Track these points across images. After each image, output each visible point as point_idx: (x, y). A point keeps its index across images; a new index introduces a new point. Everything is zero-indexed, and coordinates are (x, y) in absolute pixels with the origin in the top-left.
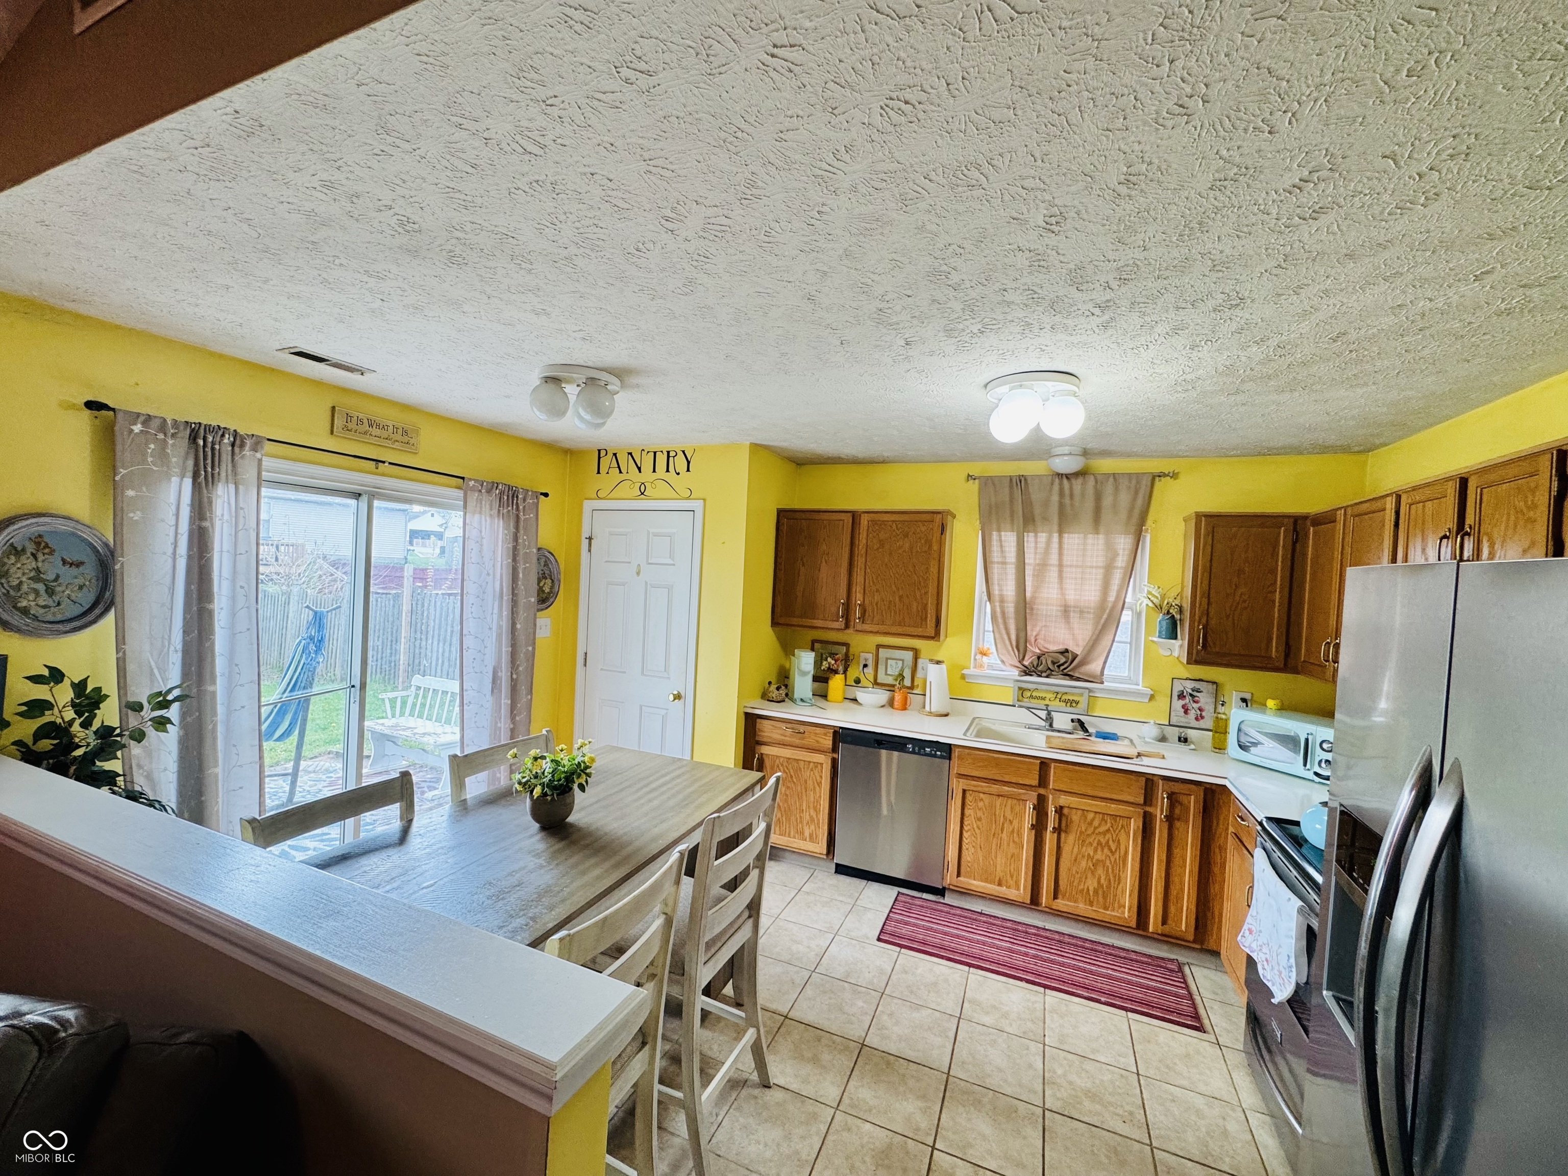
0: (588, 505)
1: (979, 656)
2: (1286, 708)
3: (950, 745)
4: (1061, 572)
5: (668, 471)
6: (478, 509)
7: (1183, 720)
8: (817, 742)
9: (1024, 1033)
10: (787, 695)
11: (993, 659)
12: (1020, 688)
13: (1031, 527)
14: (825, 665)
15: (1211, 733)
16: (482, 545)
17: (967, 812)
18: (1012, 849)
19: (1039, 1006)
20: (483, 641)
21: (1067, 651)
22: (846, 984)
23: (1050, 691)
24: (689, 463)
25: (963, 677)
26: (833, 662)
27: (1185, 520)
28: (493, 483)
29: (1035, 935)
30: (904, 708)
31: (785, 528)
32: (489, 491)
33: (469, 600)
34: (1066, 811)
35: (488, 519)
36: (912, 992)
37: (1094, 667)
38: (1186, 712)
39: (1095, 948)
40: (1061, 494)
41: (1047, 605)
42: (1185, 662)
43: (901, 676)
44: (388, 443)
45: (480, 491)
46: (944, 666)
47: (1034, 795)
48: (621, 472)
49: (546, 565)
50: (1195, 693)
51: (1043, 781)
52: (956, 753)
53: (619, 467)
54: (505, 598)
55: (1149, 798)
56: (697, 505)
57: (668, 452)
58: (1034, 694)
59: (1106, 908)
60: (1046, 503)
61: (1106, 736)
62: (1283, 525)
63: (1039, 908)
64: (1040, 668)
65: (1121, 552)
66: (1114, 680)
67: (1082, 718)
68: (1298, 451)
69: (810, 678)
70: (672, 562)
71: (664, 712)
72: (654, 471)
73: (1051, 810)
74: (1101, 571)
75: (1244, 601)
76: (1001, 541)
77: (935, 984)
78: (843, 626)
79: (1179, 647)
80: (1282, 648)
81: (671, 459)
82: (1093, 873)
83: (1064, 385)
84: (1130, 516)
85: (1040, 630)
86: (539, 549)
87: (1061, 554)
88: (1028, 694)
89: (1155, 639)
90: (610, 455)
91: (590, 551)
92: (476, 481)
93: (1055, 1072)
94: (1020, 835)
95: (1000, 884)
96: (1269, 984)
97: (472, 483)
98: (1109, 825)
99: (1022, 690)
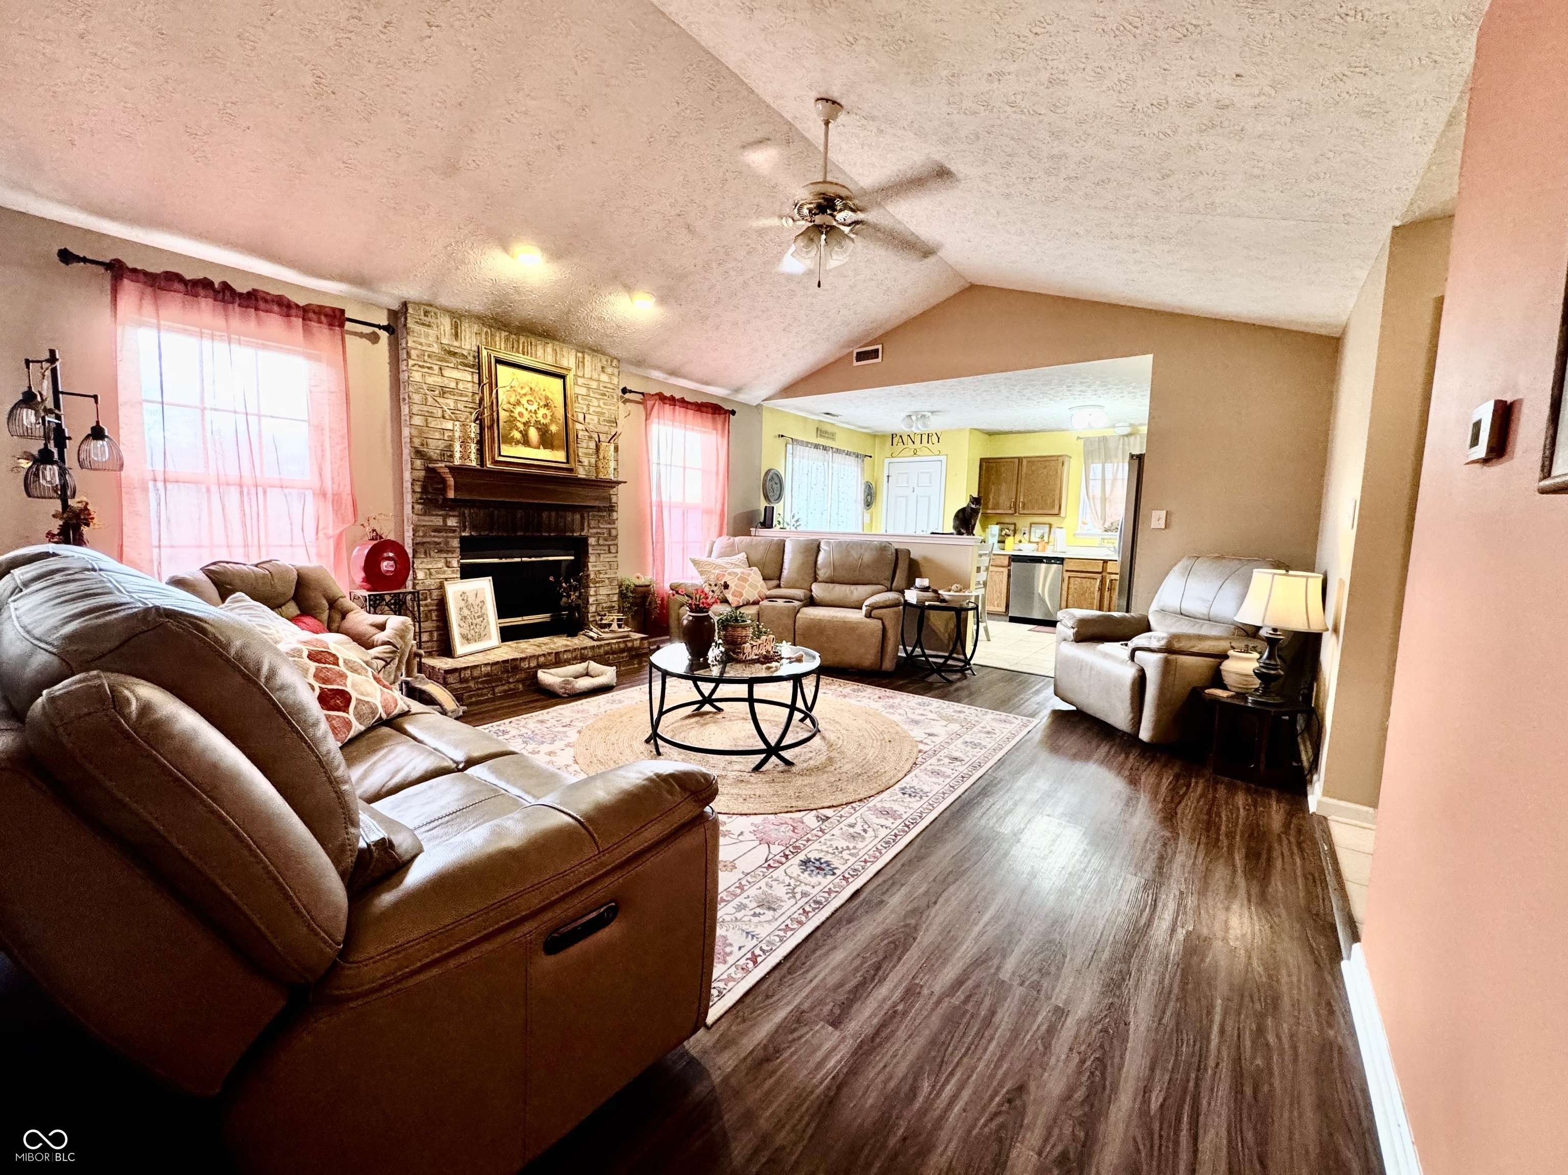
0: (888, 461)
3: (1063, 558)
5: (928, 443)
14: (1004, 533)
17: (1070, 587)
24: (939, 439)
26: (1008, 531)
30: (1044, 550)
31: (984, 468)
40: (1124, 444)
43: (1042, 537)
47: (1100, 576)
48: (904, 444)
49: (869, 489)
52: (1065, 561)
53: (903, 442)
56: (943, 458)
57: (928, 435)
60: (1117, 449)
64: (1112, 528)
69: (996, 538)
70: (930, 485)
72: (921, 443)
73: (1108, 582)
76: (1094, 468)
78: (1015, 513)
81: (930, 437)
90: (898, 437)
91: (888, 482)
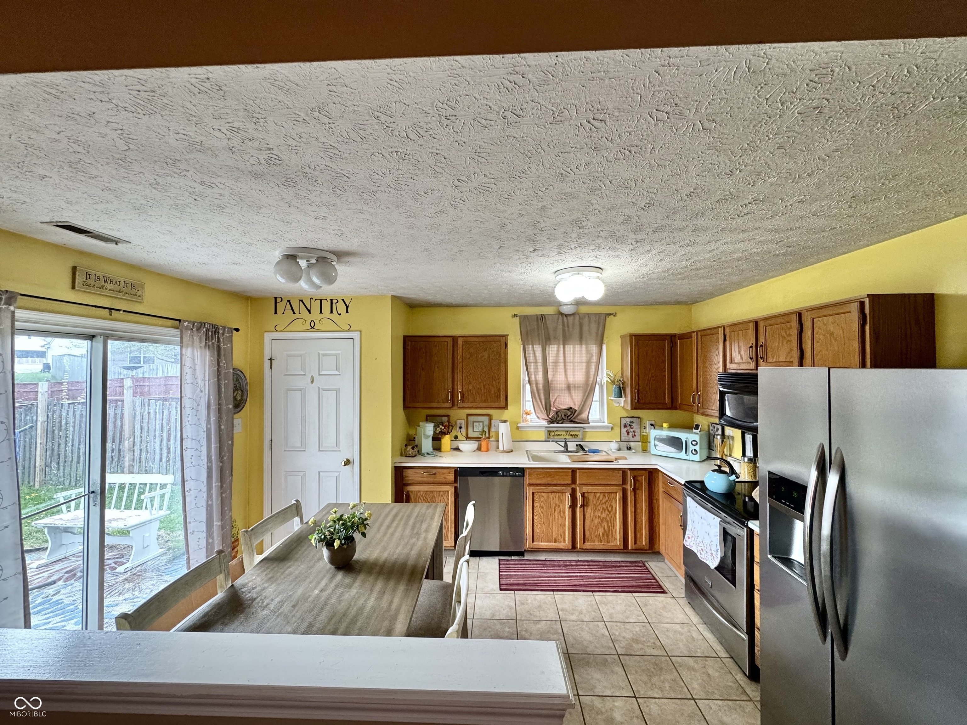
0: (268, 337)
1: (525, 416)
2: (672, 427)
3: (523, 468)
4: (565, 366)
5: (332, 312)
6: (191, 343)
7: (627, 438)
8: (445, 478)
9: (593, 619)
10: (418, 451)
11: (533, 416)
12: (548, 431)
13: (548, 343)
14: (439, 430)
15: (640, 443)
16: (195, 370)
17: (536, 505)
18: (560, 521)
19: (594, 603)
20: (199, 441)
21: (571, 408)
22: (495, 621)
23: (563, 431)
24: (347, 307)
25: (518, 428)
26: (443, 428)
27: (622, 337)
28: (201, 322)
29: (576, 565)
30: (488, 450)
31: (409, 348)
32: (199, 329)
33: (187, 411)
34: (586, 495)
35: (199, 350)
36: (531, 614)
37: (584, 416)
38: (628, 434)
39: (605, 564)
40: (563, 325)
41: (560, 384)
42: (629, 408)
43: (483, 432)
44: (120, 295)
45: (192, 329)
46: (508, 423)
47: (569, 489)
48: (294, 313)
49: (237, 380)
50: (631, 424)
51: (574, 481)
52: (527, 472)
53: (292, 309)
54: (213, 407)
55: (624, 481)
56: (356, 335)
57: (331, 300)
58: (556, 433)
59: (608, 542)
60: (555, 330)
61: (595, 451)
62: (666, 339)
63: (577, 550)
64: (558, 419)
65: (594, 354)
66: (594, 421)
67: (581, 443)
68: (666, 303)
69: (431, 439)
70: (338, 373)
71: (337, 474)
72: (321, 312)
73: (579, 495)
74: (585, 364)
75: (653, 377)
76: (534, 350)
77: (540, 606)
78: (451, 405)
79: (625, 402)
80: (670, 400)
81: (334, 305)
82: (601, 525)
83: (594, 274)
84: (597, 336)
85: (556, 399)
86: (234, 369)
87: (564, 357)
88: (553, 434)
89: (613, 398)
90: (285, 301)
91: (271, 368)
92: (189, 322)
93: (615, 635)
94: (564, 512)
95: (555, 542)
96: (704, 561)
97: (186, 324)
98: (607, 498)
99: (549, 432)
